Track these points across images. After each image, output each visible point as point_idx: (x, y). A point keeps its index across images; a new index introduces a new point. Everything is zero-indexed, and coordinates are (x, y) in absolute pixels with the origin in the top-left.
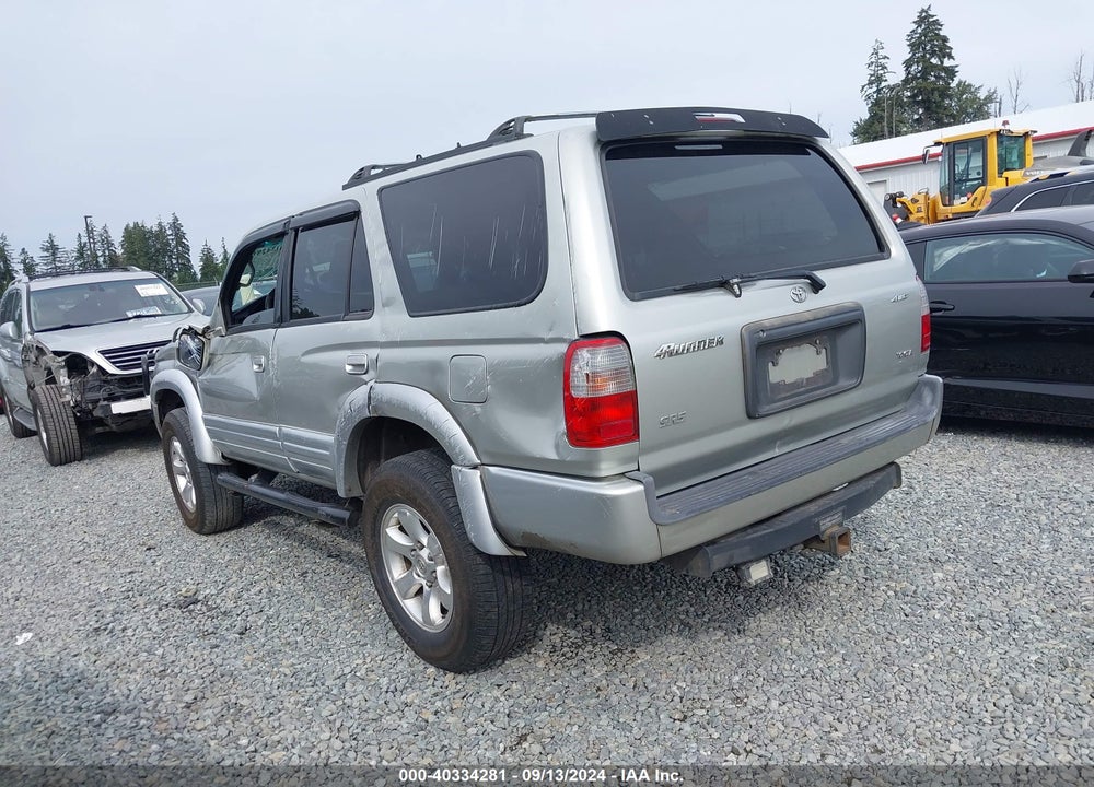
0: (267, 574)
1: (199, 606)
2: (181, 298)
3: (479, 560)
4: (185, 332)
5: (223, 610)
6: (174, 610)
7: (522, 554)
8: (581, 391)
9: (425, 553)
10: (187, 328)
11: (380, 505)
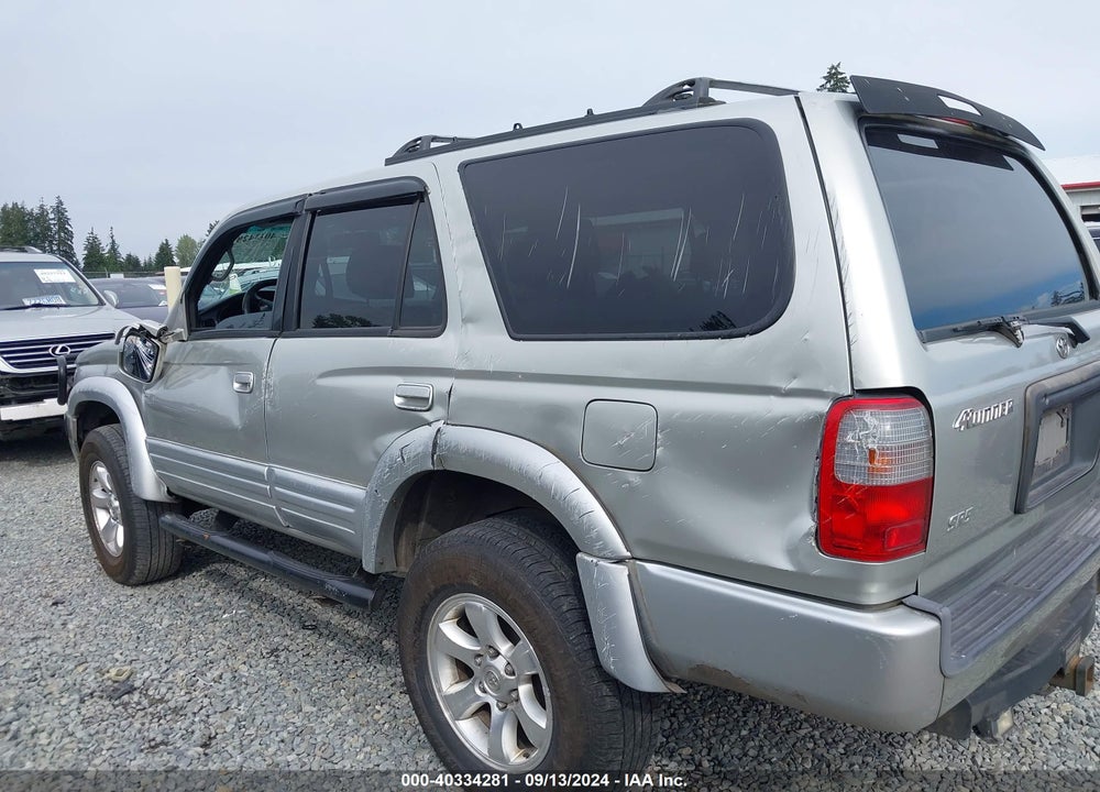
0: (224, 650)
1: (136, 697)
2: (90, 288)
3: (605, 689)
4: (133, 332)
5: (172, 704)
6: (101, 702)
7: (678, 690)
8: (851, 472)
9: (500, 663)
10: (137, 327)
11: (437, 592)
